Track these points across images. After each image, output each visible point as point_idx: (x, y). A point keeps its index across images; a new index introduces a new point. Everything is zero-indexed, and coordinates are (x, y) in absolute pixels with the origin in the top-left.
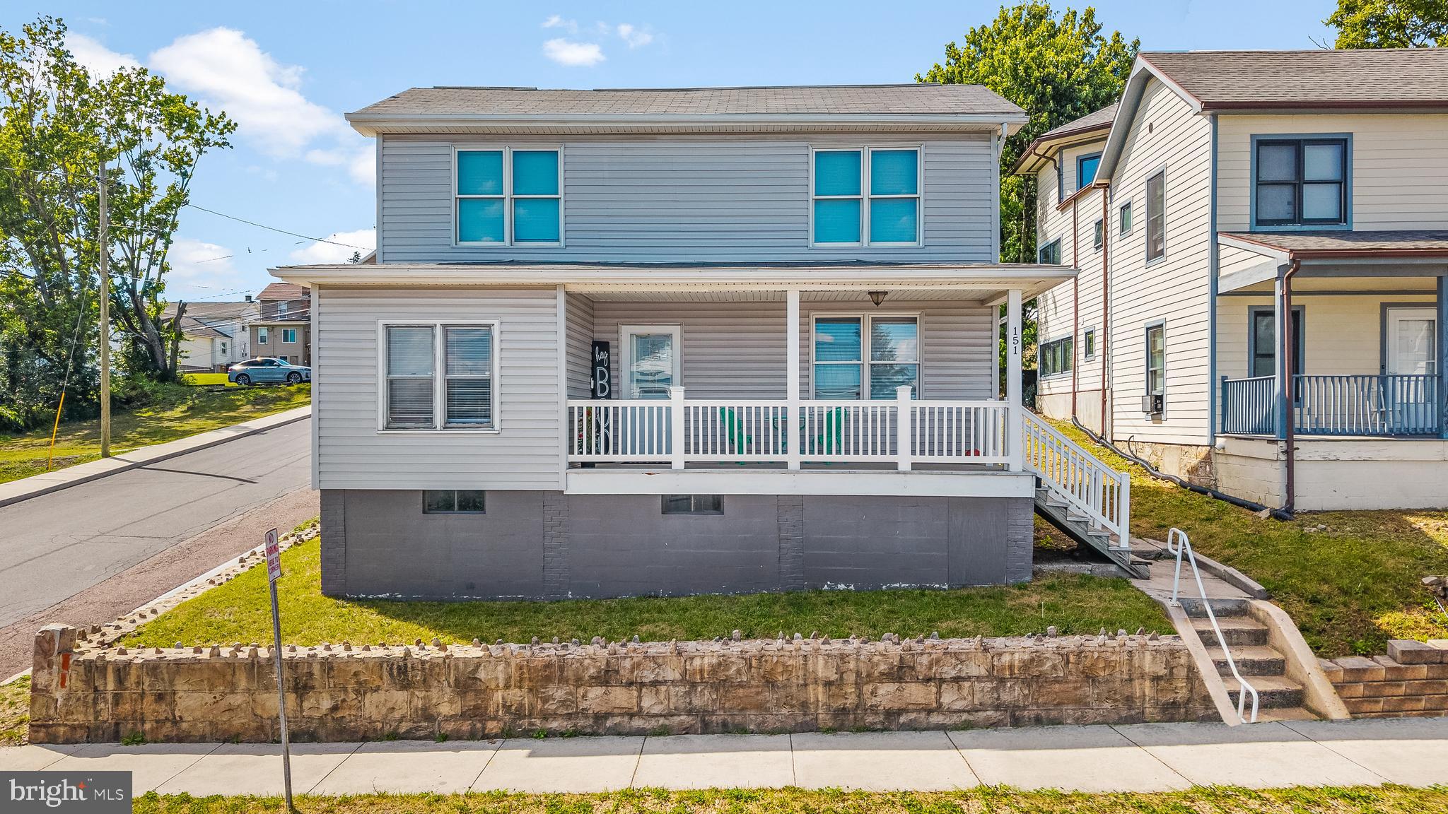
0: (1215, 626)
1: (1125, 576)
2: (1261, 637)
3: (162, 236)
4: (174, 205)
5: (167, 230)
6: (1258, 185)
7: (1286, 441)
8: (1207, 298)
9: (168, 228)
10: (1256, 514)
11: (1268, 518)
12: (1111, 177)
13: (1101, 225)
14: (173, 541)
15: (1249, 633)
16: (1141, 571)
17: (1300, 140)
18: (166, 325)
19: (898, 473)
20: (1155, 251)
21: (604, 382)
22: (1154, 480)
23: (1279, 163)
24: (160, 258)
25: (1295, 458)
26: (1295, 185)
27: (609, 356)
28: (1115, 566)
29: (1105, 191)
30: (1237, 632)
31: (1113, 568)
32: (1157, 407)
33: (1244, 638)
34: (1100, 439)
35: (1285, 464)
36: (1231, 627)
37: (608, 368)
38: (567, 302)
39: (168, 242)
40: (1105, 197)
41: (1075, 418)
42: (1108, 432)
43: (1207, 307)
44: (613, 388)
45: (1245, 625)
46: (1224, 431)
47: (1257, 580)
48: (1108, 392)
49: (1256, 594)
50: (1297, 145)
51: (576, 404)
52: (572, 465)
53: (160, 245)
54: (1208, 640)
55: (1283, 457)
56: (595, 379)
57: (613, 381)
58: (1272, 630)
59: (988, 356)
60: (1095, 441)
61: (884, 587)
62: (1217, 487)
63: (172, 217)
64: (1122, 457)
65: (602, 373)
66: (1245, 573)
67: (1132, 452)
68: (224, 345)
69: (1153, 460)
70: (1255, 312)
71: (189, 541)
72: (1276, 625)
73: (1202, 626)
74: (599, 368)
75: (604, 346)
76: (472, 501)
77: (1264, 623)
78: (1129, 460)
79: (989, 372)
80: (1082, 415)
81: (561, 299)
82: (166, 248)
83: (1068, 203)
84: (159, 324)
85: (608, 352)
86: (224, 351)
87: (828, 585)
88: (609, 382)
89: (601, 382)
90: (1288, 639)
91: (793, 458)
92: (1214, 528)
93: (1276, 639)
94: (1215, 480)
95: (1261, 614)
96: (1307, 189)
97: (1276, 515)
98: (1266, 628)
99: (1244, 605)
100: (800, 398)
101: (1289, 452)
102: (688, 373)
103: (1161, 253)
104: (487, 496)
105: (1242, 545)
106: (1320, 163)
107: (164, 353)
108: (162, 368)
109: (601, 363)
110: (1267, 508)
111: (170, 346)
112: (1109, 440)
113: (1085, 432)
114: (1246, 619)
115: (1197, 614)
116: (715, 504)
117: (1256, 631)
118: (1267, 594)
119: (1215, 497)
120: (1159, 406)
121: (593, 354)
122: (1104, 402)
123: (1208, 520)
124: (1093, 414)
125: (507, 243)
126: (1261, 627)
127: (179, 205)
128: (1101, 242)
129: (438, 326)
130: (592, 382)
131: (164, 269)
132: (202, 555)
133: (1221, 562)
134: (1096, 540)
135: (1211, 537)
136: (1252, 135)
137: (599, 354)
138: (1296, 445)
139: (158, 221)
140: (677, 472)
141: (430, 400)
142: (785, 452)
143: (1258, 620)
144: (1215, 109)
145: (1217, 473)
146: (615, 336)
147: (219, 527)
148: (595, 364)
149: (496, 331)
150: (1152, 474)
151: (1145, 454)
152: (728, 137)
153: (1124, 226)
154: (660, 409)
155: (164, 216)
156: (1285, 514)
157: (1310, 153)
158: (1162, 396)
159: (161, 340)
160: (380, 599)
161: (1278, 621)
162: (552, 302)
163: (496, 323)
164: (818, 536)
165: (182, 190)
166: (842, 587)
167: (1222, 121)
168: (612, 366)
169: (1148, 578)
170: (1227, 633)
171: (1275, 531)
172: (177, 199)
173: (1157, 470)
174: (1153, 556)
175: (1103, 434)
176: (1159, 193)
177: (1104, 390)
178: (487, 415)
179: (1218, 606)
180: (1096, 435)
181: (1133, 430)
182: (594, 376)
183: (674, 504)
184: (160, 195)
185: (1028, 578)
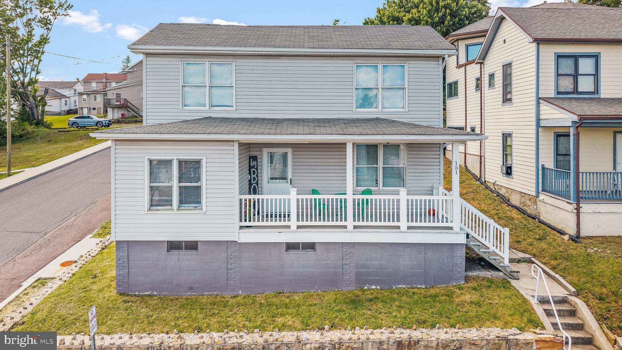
0: (554, 308)
1: (507, 278)
2: (573, 313)
3: (37, 58)
4: (43, 44)
5: (39, 55)
6: (557, 76)
7: (576, 204)
8: (534, 127)
9: (40, 54)
10: (562, 236)
11: (568, 240)
12: (484, 59)
13: (479, 80)
14: (41, 235)
15: (567, 311)
16: (515, 276)
17: (577, 56)
18: (39, 98)
19: (401, 232)
20: (507, 100)
21: (255, 176)
22: (507, 206)
23: (567, 66)
24: (36, 68)
25: (580, 211)
26: (574, 76)
27: (257, 163)
28: (502, 273)
29: (481, 65)
30: (563, 310)
31: (501, 274)
32: (508, 171)
33: (566, 313)
34: (479, 179)
35: (575, 214)
36: (561, 308)
37: (257, 169)
38: (239, 147)
39: (40, 60)
40: (481, 68)
41: (466, 166)
42: (483, 176)
43: (534, 132)
44: (259, 178)
45: (565, 307)
46: (543, 190)
47: (571, 284)
48: (483, 158)
49: (572, 293)
50: (575, 58)
51: (244, 197)
52: (241, 227)
53: (36, 62)
54: (549, 313)
55: (575, 211)
56: (250, 175)
57: (259, 175)
58: (578, 310)
59: (439, 164)
60: (476, 180)
61: (394, 287)
62: (540, 216)
63: (42, 49)
64: (491, 191)
65: (254, 171)
66: (564, 278)
67: (495, 189)
68: (66, 101)
69: (506, 195)
70: (557, 135)
71: (49, 235)
72: (579, 308)
73: (547, 307)
74: (252, 170)
75: (255, 158)
76: (192, 246)
77: (574, 307)
78: (495, 193)
79: (439, 171)
80: (469, 165)
81: (236, 145)
82: (39, 63)
83: (462, 66)
84: (36, 98)
85: (257, 161)
86: (66, 104)
87: (367, 286)
88: (257, 176)
89: (254, 176)
90: (585, 314)
91: (350, 223)
92: (543, 245)
93: (579, 314)
94: (539, 213)
95: (573, 303)
96: (580, 78)
97: (572, 238)
98: (575, 309)
99: (565, 298)
100: (353, 194)
101: (578, 209)
102: (295, 171)
103: (510, 100)
104: (199, 243)
105: (560, 259)
106: (586, 66)
107: (38, 112)
108: (37, 119)
109: (253, 167)
110: (567, 234)
111: (40, 108)
112: (483, 180)
113: (472, 174)
114: (566, 305)
115: (544, 302)
116: (311, 246)
117: (570, 310)
118: (576, 293)
119: (539, 222)
120: (509, 171)
121: (250, 162)
122: (481, 163)
123: (540, 239)
124: (475, 166)
125: (207, 107)
126: (573, 309)
127: (45, 43)
128: (479, 86)
129: (175, 160)
130: (249, 176)
131: (38, 73)
132: (56, 243)
133: (551, 269)
134: (494, 261)
135: (543, 251)
136: (555, 53)
137: (252, 162)
138: (581, 205)
139: (36, 51)
140: (293, 232)
141: (171, 195)
142: (346, 220)
143: (571, 305)
144: (539, 41)
145: (540, 209)
146: (260, 153)
147: (64, 224)
148: (250, 167)
149: (204, 163)
150: (506, 203)
151: (503, 192)
152: (315, 58)
153: (491, 85)
154: (284, 200)
155: (38, 49)
156: (576, 239)
157: (581, 61)
158: (511, 167)
159: (37, 107)
160: (146, 295)
161: (580, 306)
162: (232, 148)
163: (204, 158)
164: (362, 262)
165: (47, 36)
166: (374, 287)
167: (541, 46)
168: (259, 167)
169: (518, 279)
170: (559, 311)
171: (575, 250)
172: (44, 41)
173: (509, 201)
174: (516, 261)
175: (480, 177)
176: (509, 72)
177: (481, 157)
178: (199, 202)
179: (556, 299)
180: (477, 177)
181: (497, 179)
182: (250, 173)
183: (291, 246)
184: (36, 39)
185: (463, 282)
